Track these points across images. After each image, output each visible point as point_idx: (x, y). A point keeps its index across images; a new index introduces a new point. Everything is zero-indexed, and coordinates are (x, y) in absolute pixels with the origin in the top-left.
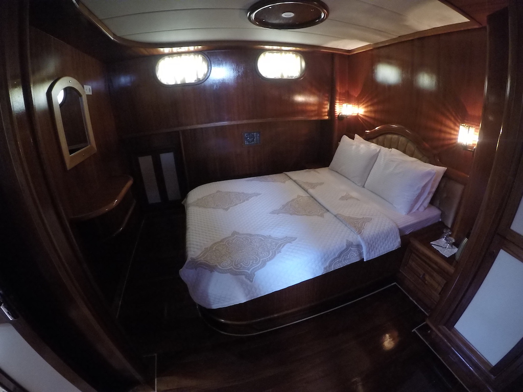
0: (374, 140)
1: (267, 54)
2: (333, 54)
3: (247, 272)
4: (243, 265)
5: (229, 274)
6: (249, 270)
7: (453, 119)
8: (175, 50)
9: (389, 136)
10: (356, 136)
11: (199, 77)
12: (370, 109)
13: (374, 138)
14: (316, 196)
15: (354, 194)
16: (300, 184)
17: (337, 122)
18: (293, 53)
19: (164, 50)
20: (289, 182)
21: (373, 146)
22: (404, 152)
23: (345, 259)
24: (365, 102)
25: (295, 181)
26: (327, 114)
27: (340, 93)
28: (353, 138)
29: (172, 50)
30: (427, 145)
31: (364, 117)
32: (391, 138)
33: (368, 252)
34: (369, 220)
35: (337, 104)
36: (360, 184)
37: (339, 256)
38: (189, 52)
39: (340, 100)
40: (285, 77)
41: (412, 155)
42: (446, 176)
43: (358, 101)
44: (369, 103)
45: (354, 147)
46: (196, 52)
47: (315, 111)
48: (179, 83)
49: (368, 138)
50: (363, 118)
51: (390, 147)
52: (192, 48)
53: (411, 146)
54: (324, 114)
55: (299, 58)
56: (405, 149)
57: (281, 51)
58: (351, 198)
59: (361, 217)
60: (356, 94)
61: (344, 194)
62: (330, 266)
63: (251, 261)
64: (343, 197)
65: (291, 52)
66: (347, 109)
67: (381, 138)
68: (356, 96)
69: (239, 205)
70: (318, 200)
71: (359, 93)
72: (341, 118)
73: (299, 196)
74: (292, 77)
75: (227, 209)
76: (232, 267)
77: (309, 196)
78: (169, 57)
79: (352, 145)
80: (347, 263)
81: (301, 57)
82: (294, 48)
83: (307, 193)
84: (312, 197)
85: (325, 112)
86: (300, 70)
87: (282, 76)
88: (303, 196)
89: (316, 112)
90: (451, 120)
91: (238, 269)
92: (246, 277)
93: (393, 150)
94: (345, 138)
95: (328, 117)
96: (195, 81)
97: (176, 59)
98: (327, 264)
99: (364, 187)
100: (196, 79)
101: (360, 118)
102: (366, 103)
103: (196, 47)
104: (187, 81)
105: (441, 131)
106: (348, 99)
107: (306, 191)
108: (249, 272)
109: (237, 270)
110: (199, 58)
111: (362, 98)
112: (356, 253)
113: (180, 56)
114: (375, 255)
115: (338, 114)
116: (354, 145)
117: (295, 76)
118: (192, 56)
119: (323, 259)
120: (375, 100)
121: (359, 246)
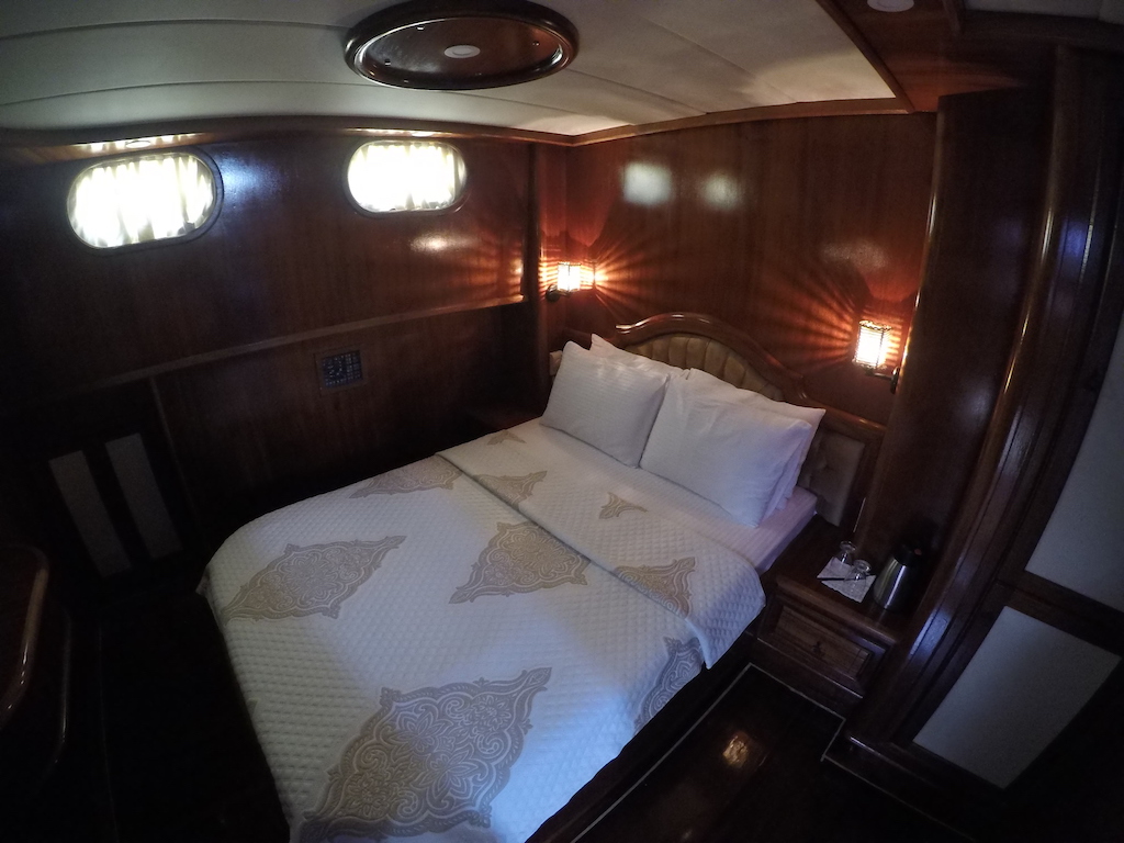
0: (642, 348)
1: (373, 150)
2: (531, 146)
3: (471, 812)
4: (455, 797)
5: (429, 834)
6: (474, 805)
7: (835, 305)
8: (120, 145)
9: (680, 340)
10: (596, 338)
11: (191, 221)
12: (624, 275)
13: (641, 343)
14: (543, 519)
15: (627, 493)
16: (493, 486)
17: (544, 308)
18: (437, 145)
19: (90, 147)
20: (461, 483)
21: (642, 363)
22: (721, 376)
23: (671, 683)
24: (612, 259)
25: (475, 479)
26: (519, 289)
27: (550, 240)
28: (587, 345)
29: (113, 147)
30: (774, 361)
31: (611, 295)
32: (686, 345)
33: (713, 648)
34: (689, 565)
35: (545, 264)
36: (628, 462)
37: (660, 682)
38: (160, 151)
39: (548, 254)
40: (418, 205)
41: (740, 384)
42: (824, 427)
43: (593, 255)
44: (624, 263)
45: (600, 372)
46: (178, 150)
47: (493, 284)
48: (135, 240)
49: (626, 344)
50: (608, 297)
51: (684, 367)
52: (168, 139)
53: (735, 363)
54: (512, 291)
55: (450, 157)
56: (723, 370)
57: (406, 139)
58: (627, 507)
59: (670, 562)
60: (587, 239)
61: (606, 501)
62: (645, 710)
63: (470, 779)
64: (606, 507)
65: (431, 143)
66: (567, 276)
67: (658, 344)
68: (589, 244)
69: (360, 587)
70: (553, 532)
71: (596, 237)
72: (554, 296)
73: (503, 528)
74: (434, 205)
75: (333, 612)
76: (428, 812)
77: (525, 520)
78: (104, 166)
79: (595, 367)
80: (677, 687)
81: (455, 153)
82: (439, 134)
83: (518, 511)
84: (535, 524)
85: (516, 285)
86: (453, 186)
87: (410, 203)
88: (513, 523)
89: (495, 288)
90: (831, 308)
91: (444, 813)
92: (472, 824)
93: (694, 371)
94: (572, 348)
95: (522, 297)
96: (181, 231)
97: (125, 170)
98: (639, 711)
99: (639, 466)
100: (180, 224)
101: (601, 294)
102: (615, 261)
103: (180, 136)
104: (159, 234)
105: (806, 331)
106: (568, 250)
107: (515, 507)
108: (476, 808)
109: (445, 817)
110: (191, 165)
111: (607, 249)
112: (691, 661)
113: (136, 160)
114: (724, 647)
115: (546, 288)
116: (599, 367)
117: (440, 202)
118: (169, 161)
119: (630, 705)
120: (639, 257)
121: (693, 643)
